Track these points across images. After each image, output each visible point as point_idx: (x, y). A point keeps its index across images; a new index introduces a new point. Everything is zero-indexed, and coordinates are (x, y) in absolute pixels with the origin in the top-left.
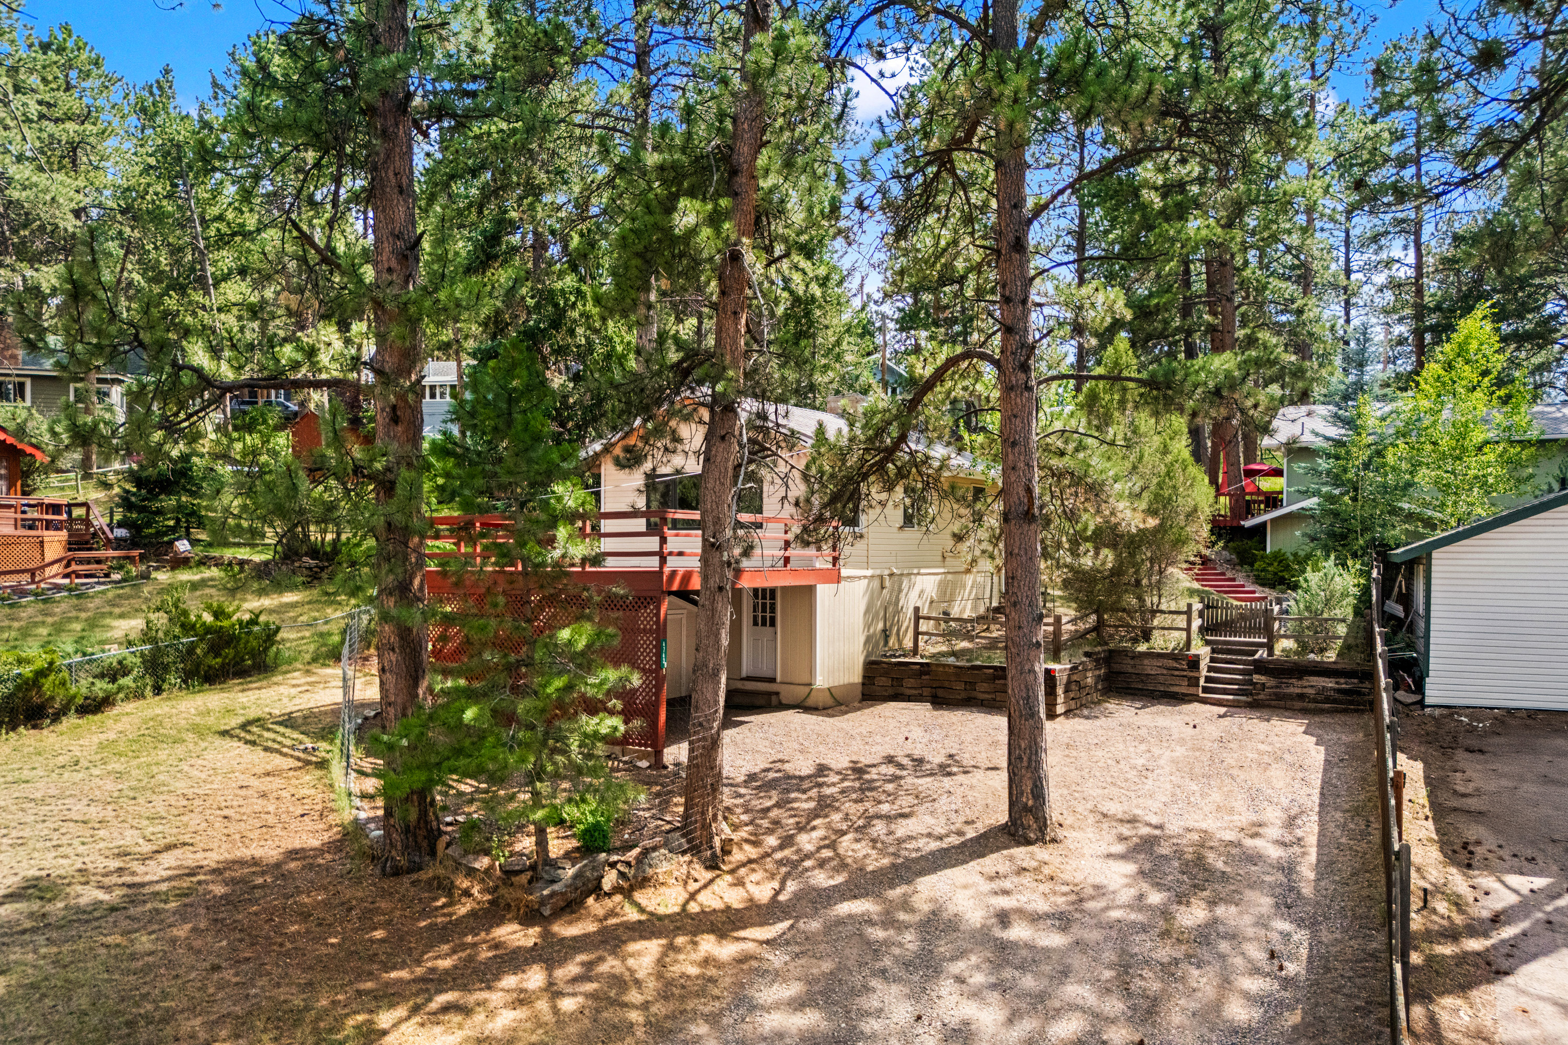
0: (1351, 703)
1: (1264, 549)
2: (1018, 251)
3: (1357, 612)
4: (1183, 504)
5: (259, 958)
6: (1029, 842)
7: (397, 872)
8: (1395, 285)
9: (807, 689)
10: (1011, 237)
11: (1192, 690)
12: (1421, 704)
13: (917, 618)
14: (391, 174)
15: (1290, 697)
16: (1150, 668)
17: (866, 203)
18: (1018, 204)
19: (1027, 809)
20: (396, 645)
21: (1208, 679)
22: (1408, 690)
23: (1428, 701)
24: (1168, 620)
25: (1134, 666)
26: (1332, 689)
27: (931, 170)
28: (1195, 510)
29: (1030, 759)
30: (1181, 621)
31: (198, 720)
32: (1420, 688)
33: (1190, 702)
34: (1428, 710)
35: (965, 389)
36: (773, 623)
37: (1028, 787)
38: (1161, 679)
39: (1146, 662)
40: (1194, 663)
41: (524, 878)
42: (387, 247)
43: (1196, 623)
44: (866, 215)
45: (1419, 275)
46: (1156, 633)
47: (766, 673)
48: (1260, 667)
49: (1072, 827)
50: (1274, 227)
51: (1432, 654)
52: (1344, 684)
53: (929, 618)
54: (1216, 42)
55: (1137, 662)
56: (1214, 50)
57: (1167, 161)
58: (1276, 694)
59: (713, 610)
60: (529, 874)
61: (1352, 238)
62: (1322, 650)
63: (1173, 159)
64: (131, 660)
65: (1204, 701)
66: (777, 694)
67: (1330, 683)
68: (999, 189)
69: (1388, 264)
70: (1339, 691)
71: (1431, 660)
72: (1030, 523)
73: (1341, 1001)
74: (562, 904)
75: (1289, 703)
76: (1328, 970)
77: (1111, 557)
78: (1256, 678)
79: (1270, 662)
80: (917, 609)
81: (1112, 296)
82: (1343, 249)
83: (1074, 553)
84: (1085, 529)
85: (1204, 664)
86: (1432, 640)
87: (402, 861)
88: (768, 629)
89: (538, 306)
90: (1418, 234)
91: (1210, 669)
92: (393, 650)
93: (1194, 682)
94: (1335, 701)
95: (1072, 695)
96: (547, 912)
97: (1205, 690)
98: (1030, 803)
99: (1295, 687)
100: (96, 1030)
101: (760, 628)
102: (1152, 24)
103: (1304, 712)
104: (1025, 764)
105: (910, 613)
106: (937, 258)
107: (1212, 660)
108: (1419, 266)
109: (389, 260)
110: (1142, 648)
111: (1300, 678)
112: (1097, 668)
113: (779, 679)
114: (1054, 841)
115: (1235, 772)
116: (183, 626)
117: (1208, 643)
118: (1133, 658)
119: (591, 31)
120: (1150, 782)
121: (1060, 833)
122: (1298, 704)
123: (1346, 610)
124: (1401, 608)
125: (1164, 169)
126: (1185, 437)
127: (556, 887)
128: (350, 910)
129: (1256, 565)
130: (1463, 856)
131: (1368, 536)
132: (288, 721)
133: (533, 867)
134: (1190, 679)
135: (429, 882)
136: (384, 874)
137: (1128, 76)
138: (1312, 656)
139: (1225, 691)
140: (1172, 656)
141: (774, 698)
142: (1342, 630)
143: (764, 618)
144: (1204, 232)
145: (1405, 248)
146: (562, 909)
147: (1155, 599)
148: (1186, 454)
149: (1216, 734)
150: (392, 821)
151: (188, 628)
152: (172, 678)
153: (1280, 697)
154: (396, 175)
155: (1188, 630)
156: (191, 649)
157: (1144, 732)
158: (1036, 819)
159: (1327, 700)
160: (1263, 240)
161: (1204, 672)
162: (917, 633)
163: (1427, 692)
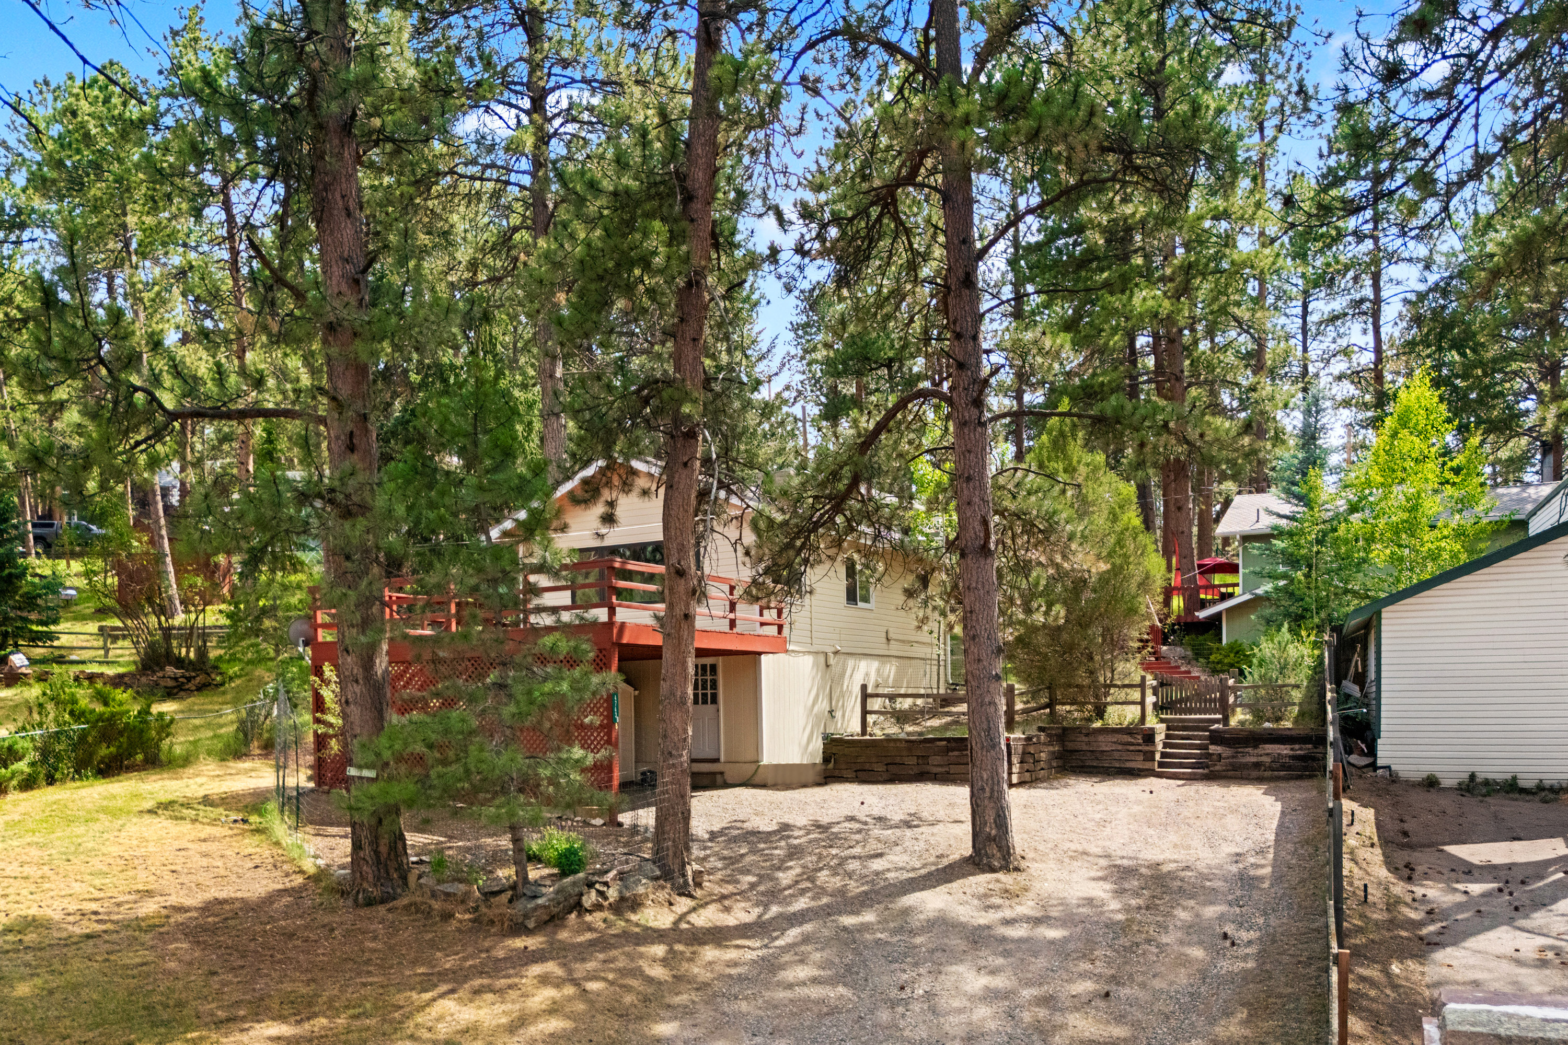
0: (1305, 769)
1: (1220, 640)
2: (968, 287)
3: (1311, 679)
4: (1136, 573)
5: (252, 965)
6: (993, 870)
7: (370, 903)
8: (1355, 376)
9: (754, 767)
10: (961, 273)
11: (1147, 765)
12: (1374, 766)
13: (865, 696)
14: (338, 196)
15: (1245, 766)
16: (1105, 744)
17: (807, 247)
18: (967, 241)
19: (991, 839)
20: (360, 677)
21: (1164, 755)
22: (1362, 753)
23: (1380, 762)
24: (1121, 695)
25: (1089, 743)
26: (1286, 756)
27: (875, 212)
28: (1147, 577)
29: (992, 790)
30: (1136, 695)
31: (105, 803)
32: (1372, 752)
33: (1146, 776)
34: (1380, 772)
35: (910, 442)
36: (714, 700)
37: (990, 816)
38: (1116, 755)
39: (1101, 738)
40: (1149, 737)
41: (505, 898)
42: (336, 271)
43: (1150, 699)
44: (807, 260)
45: (1379, 360)
46: (1110, 709)
47: (708, 753)
48: (1216, 738)
49: (1034, 859)
50: (1224, 299)
51: (1383, 714)
52: (1300, 750)
53: (877, 695)
54: (1158, 99)
55: (1092, 738)
56: (1157, 109)
57: (1112, 200)
58: (1231, 764)
59: (680, 638)
60: (510, 893)
61: (1310, 325)
62: (1278, 719)
63: (1118, 198)
64: (22, 745)
65: (1160, 775)
66: (722, 773)
67: (1284, 750)
68: (946, 223)
69: (1346, 352)
70: (1293, 757)
71: (1383, 721)
72: (986, 557)
73: (1286, 959)
74: (546, 918)
75: (1245, 773)
76: (1274, 941)
77: (1063, 613)
78: (1213, 749)
79: (1225, 732)
80: (864, 687)
81: (1058, 341)
82: (1300, 337)
83: (1028, 611)
84: (1037, 584)
85: (1160, 738)
86: (1383, 701)
87: (376, 892)
88: (710, 707)
89: (423, 385)
90: (1376, 315)
91: (1166, 745)
92: (357, 681)
93: (1150, 756)
94: (1289, 768)
95: (1026, 766)
96: (531, 924)
97: (1161, 765)
98: (994, 832)
99: (1251, 756)
100: (114, 1012)
101: (700, 707)
102: (1093, 60)
103: (1259, 780)
104: (988, 794)
105: (857, 690)
106: (880, 306)
107: (1168, 737)
108: (1378, 350)
109: (339, 284)
110: (1098, 724)
111: (1256, 747)
112: (1050, 744)
113: (722, 759)
114: (1017, 869)
115: (1191, 821)
116: (72, 713)
117: (1162, 721)
118: (1087, 735)
119: (485, 70)
120: (1108, 830)
121: (1023, 864)
122: (1255, 774)
123: (1302, 676)
124: (1357, 688)
125: (1109, 207)
126: (1134, 507)
127: (540, 901)
128: (332, 930)
129: (1212, 658)
130: (1406, 872)
131: (1323, 615)
132: (207, 801)
133: (513, 887)
134: (1145, 753)
135: (406, 908)
136: (356, 904)
137: (1074, 101)
138: (1267, 725)
139: (1181, 766)
140: (1128, 731)
141: (719, 777)
142: (1297, 695)
143: (704, 695)
144: (1150, 303)
145: (1365, 332)
146: (546, 923)
147: (1109, 675)
148: (1137, 522)
149: (1174, 798)
150: (362, 854)
151: (77, 716)
152: (66, 767)
153: (1235, 767)
154: (343, 197)
155: (1142, 703)
156: (83, 735)
157: (1100, 797)
158: (1000, 848)
159: (1284, 767)
160: (1212, 313)
161: (1160, 747)
162: (865, 712)
163: (1379, 754)
